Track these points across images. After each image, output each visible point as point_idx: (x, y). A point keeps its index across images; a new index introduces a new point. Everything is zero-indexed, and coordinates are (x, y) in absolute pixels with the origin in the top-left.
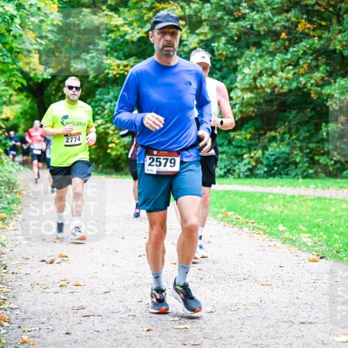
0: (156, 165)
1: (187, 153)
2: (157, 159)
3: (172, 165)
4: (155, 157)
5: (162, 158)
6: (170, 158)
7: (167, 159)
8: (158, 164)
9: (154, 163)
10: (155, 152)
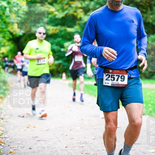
0: (111, 80)
1: (132, 72)
2: (112, 75)
3: (122, 80)
4: (110, 74)
5: (115, 75)
6: (121, 75)
7: (119, 76)
8: (113, 79)
9: (110, 78)
10: (111, 71)
